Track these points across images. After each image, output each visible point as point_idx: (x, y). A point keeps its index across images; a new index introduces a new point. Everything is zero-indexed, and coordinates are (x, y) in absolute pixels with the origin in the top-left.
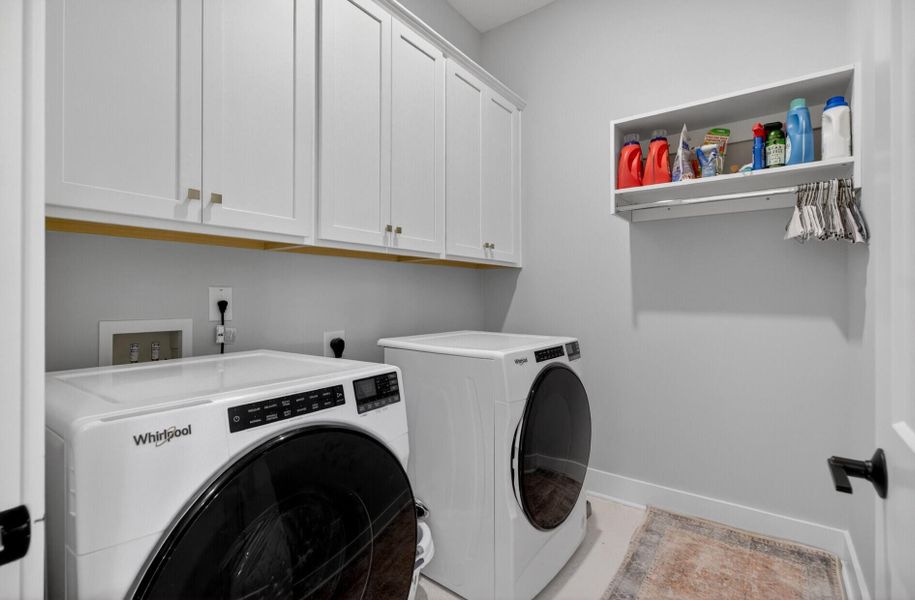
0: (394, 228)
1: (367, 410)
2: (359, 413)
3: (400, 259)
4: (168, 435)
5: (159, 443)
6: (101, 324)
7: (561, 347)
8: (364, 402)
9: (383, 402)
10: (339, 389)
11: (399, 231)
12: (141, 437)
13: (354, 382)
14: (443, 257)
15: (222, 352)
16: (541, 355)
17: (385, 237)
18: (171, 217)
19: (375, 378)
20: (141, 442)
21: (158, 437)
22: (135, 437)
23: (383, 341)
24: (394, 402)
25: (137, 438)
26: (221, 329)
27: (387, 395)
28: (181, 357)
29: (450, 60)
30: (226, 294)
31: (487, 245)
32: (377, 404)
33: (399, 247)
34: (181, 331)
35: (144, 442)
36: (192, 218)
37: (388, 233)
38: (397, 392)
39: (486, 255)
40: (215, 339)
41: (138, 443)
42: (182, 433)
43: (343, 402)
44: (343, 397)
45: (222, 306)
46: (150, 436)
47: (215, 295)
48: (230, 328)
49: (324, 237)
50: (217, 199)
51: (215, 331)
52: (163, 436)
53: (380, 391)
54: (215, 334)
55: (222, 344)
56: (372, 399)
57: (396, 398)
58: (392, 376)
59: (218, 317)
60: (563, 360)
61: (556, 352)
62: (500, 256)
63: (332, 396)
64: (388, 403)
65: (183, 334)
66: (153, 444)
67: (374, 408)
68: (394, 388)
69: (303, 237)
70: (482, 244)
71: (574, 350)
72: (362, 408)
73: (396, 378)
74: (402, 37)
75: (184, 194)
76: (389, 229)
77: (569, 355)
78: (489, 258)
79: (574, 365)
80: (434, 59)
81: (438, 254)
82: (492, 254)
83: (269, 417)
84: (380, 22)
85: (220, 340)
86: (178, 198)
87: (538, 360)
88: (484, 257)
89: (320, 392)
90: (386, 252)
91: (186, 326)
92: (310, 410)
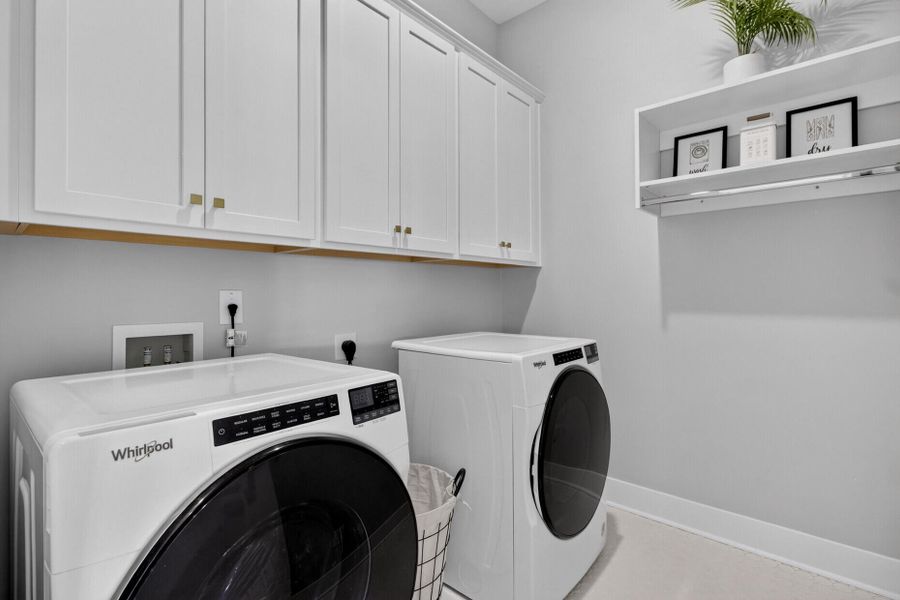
0: (403, 229)
1: (363, 421)
2: (355, 423)
3: (413, 259)
4: (148, 450)
5: (139, 457)
6: (115, 327)
7: (580, 350)
8: (360, 413)
9: (382, 412)
10: (334, 398)
11: (408, 231)
12: (119, 451)
13: (350, 391)
14: (456, 257)
15: (233, 355)
16: (559, 358)
17: (394, 239)
18: (175, 223)
19: (373, 387)
20: (119, 457)
21: (137, 452)
22: (113, 452)
23: (396, 344)
24: (393, 412)
25: (116, 453)
26: (231, 333)
27: (385, 405)
28: (192, 360)
29: (463, 55)
30: (236, 298)
31: (503, 244)
32: (374, 414)
33: (409, 248)
34: (192, 335)
35: (123, 457)
36: (193, 224)
37: (398, 234)
38: (397, 401)
39: (503, 253)
40: (226, 342)
41: (116, 459)
42: (162, 447)
43: (338, 413)
44: (337, 407)
45: (233, 309)
46: (129, 452)
47: (226, 298)
48: (241, 332)
49: (328, 239)
50: (219, 203)
51: (226, 334)
52: (143, 451)
53: (377, 401)
54: (226, 337)
55: (233, 348)
56: (369, 409)
57: (395, 407)
58: (392, 384)
59: (229, 321)
60: (582, 362)
61: (575, 354)
62: (516, 256)
63: (326, 407)
64: (386, 413)
65: (195, 337)
66: (132, 459)
67: (371, 418)
68: (394, 397)
69: (308, 240)
70: (498, 242)
71: (592, 352)
72: (358, 419)
73: (396, 386)
74: (411, 33)
75: (187, 199)
76: (398, 229)
77: (588, 357)
78: (506, 257)
79: (594, 369)
80: (445, 53)
81: (451, 255)
82: (509, 254)
83: (256, 430)
84: (387, 18)
85: (231, 343)
86: (181, 204)
87: (557, 363)
88: (499, 256)
89: (312, 402)
90: (397, 253)
91: (196, 329)
92: (301, 421)
